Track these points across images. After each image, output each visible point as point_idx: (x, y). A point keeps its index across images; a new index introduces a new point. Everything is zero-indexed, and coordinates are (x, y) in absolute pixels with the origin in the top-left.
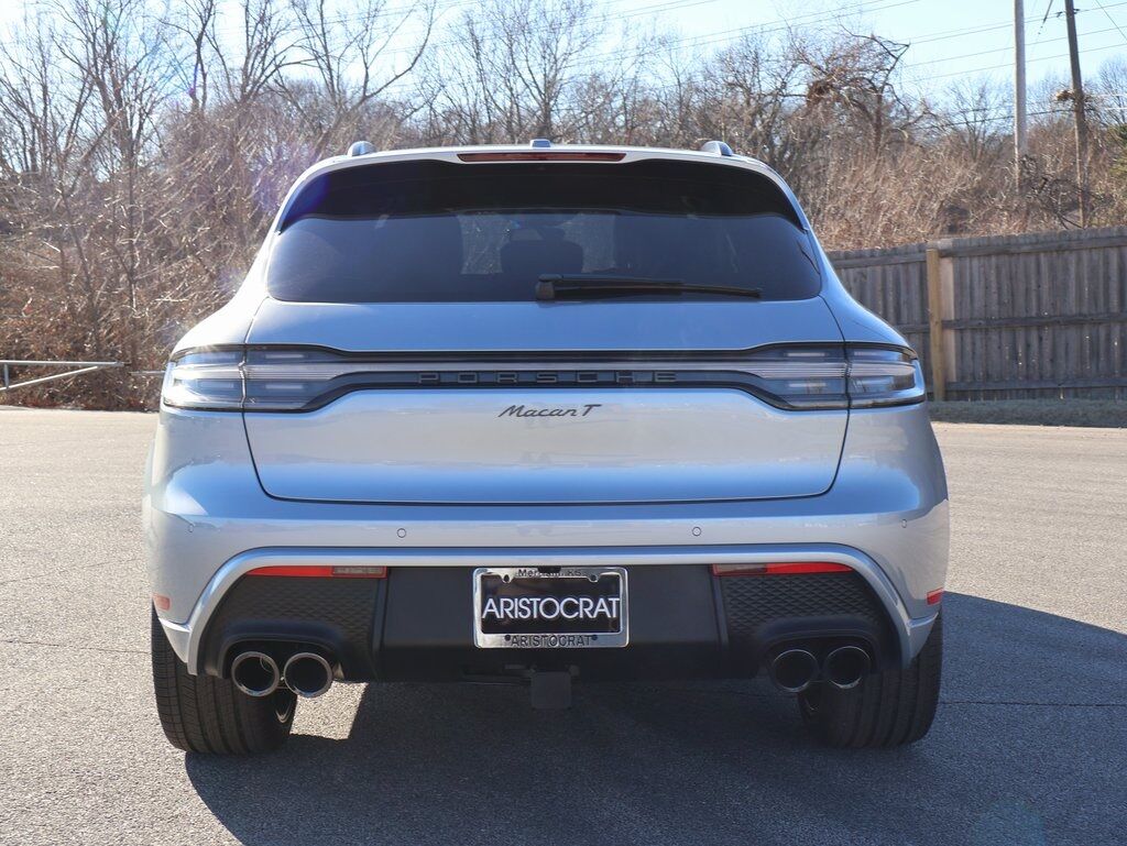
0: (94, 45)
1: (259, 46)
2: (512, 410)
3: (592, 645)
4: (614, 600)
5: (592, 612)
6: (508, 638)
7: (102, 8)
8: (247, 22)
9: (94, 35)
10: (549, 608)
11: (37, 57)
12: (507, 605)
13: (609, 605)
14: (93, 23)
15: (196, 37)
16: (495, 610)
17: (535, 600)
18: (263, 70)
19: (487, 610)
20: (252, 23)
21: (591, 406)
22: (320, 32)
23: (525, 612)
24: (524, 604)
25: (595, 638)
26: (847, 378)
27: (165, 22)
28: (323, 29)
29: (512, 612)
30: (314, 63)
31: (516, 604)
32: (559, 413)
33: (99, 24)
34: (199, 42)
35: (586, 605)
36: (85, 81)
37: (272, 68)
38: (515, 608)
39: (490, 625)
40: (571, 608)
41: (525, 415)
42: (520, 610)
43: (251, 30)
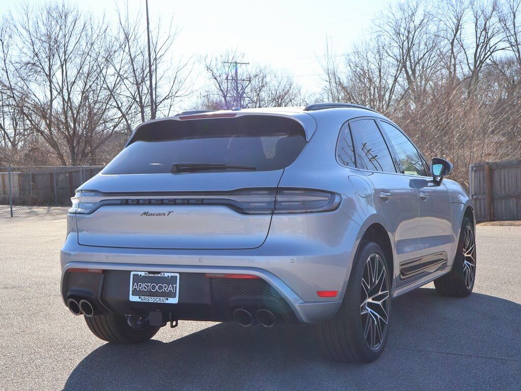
0: (402, 49)
1: (483, 42)
2: (146, 214)
3: (167, 302)
4: (175, 285)
5: (167, 290)
6: (140, 298)
7: (406, 32)
8: (476, 32)
9: (403, 44)
10: (154, 287)
11: (377, 57)
12: (140, 285)
13: (173, 287)
14: (402, 39)
15: (451, 41)
16: (136, 287)
17: (149, 284)
18: (485, 54)
19: (134, 287)
20: (479, 31)
21: (170, 212)
22: (513, 33)
23: (146, 289)
24: (146, 285)
25: (167, 299)
26: (275, 201)
27: (437, 36)
28: (515, 32)
29: (142, 288)
30: (511, 49)
31: (143, 285)
32: (160, 214)
33: (405, 38)
34: (452, 44)
35: (165, 287)
36: (398, 66)
37: (489, 53)
38: (143, 286)
39: (135, 293)
40: (160, 288)
41: (149, 215)
42: (144, 287)
43: (479, 35)
